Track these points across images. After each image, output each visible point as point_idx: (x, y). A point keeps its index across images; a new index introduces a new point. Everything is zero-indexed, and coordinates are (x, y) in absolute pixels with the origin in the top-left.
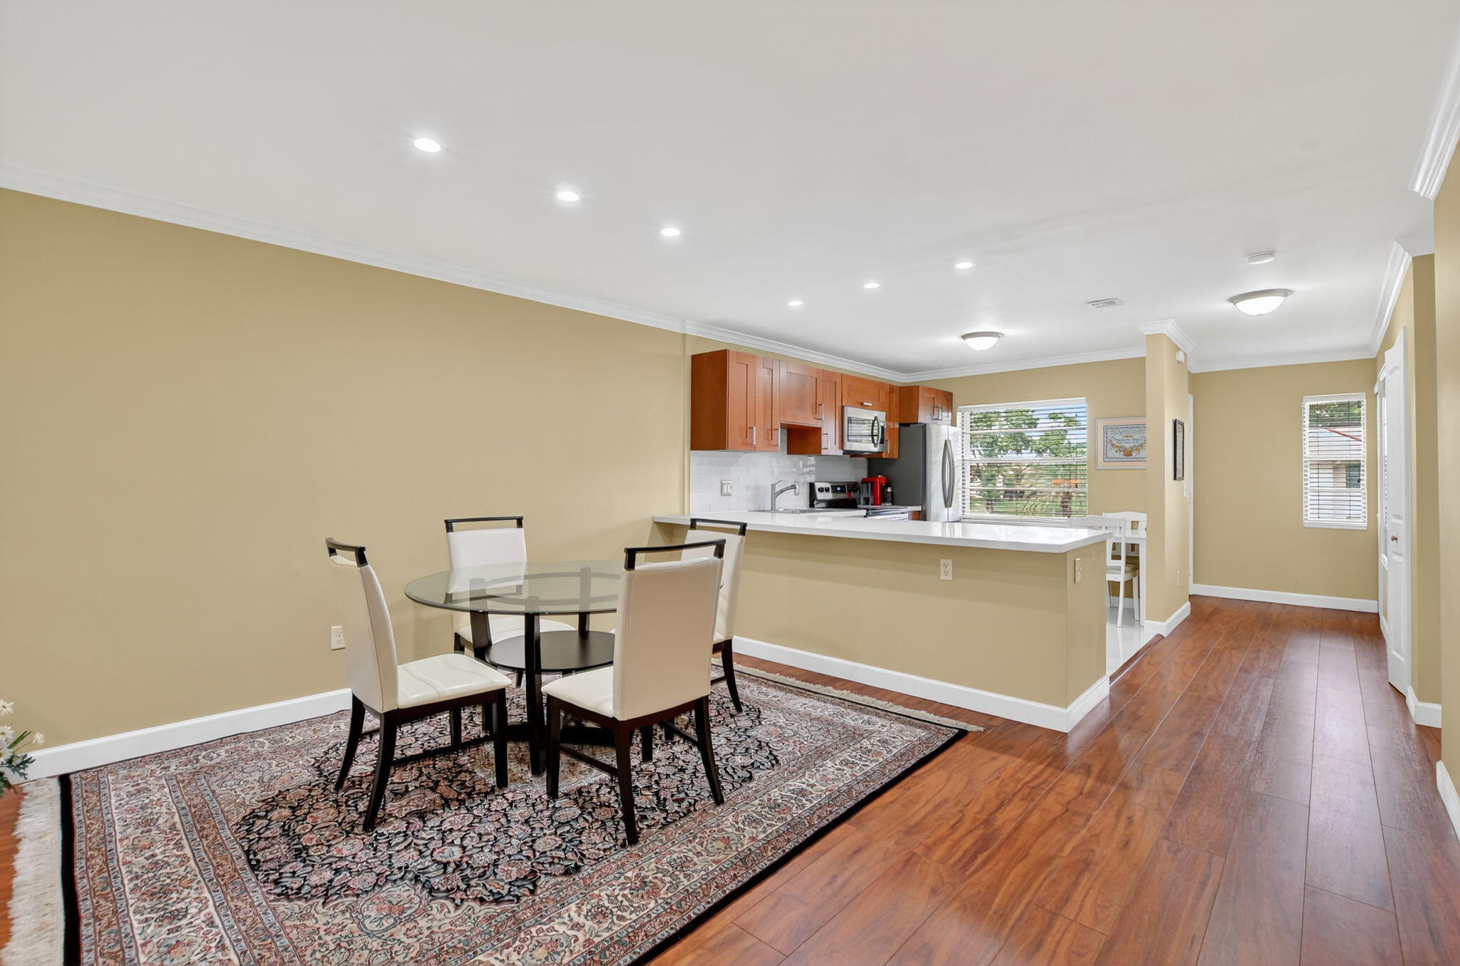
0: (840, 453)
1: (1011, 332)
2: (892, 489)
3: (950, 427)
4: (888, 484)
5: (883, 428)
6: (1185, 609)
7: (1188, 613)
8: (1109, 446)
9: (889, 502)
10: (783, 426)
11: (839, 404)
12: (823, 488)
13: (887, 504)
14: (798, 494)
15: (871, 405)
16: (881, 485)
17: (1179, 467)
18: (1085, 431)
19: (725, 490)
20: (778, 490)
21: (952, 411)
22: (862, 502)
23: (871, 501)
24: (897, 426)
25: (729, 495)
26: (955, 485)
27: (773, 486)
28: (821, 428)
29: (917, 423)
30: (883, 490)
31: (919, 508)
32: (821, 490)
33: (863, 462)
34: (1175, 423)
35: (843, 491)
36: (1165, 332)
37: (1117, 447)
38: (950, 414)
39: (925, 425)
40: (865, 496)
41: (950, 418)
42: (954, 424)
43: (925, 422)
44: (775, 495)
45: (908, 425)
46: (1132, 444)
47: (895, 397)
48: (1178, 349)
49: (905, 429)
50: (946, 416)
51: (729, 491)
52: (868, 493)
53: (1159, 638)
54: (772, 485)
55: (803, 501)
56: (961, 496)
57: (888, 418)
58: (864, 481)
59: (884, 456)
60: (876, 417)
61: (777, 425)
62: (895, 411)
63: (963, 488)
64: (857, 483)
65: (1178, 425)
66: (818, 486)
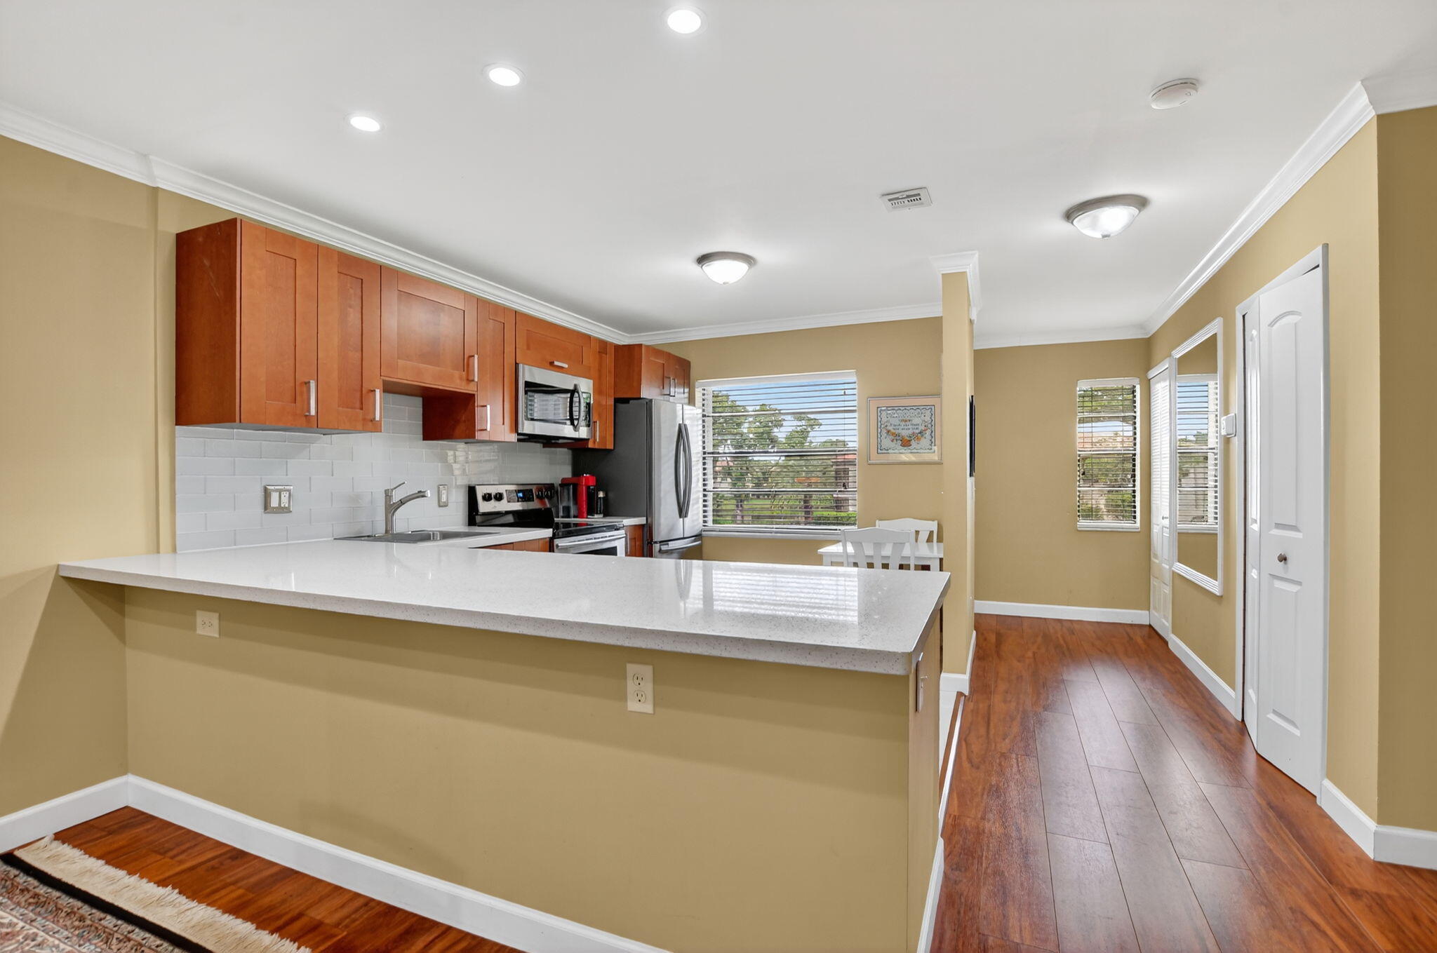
0: (513, 438)
1: (766, 255)
2: (606, 494)
3: (686, 407)
4: (598, 488)
5: (588, 404)
7: (975, 645)
8: (884, 432)
9: (600, 513)
11: (509, 361)
12: (490, 495)
13: (596, 516)
14: (446, 505)
15: (566, 366)
16: (588, 488)
18: (855, 415)
19: (274, 503)
20: (396, 499)
21: (689, 386)
22: (561, 514)
23: (573, 511)
24: (609, 401)
25: (286, 510)
26: (693, 485)
27: (388, 495)
28: (474, 395)
29: (640, 398)
30: (591, 496)
31: (642, 520)
32: (487, 498)
33: (564, 454)
35: (529, 499)
36: (967, 271)
37: (893, 434)
38: (687, 390)
39: (651, 400)
40: (566, 505)
41: (686, 395)
42: (691, 401)
43: (650, 398)
44: (392, 508)
46: (910, 432)
47: (609, 360)
49: (621, 406)
50: (680, 393)
51: (285, 503)
52: (569, 500)
53: (962, 698)
54: (386, 491)
55: (455, 517)
56: (701, 501)
57: (598, 390)
58: (565, 484)
59: (590, 445)
60: (575, 386)
61: (374, 383)
62: (609, 380)
63: (705, 490)
64: (553, 484)
66: (480, 492)
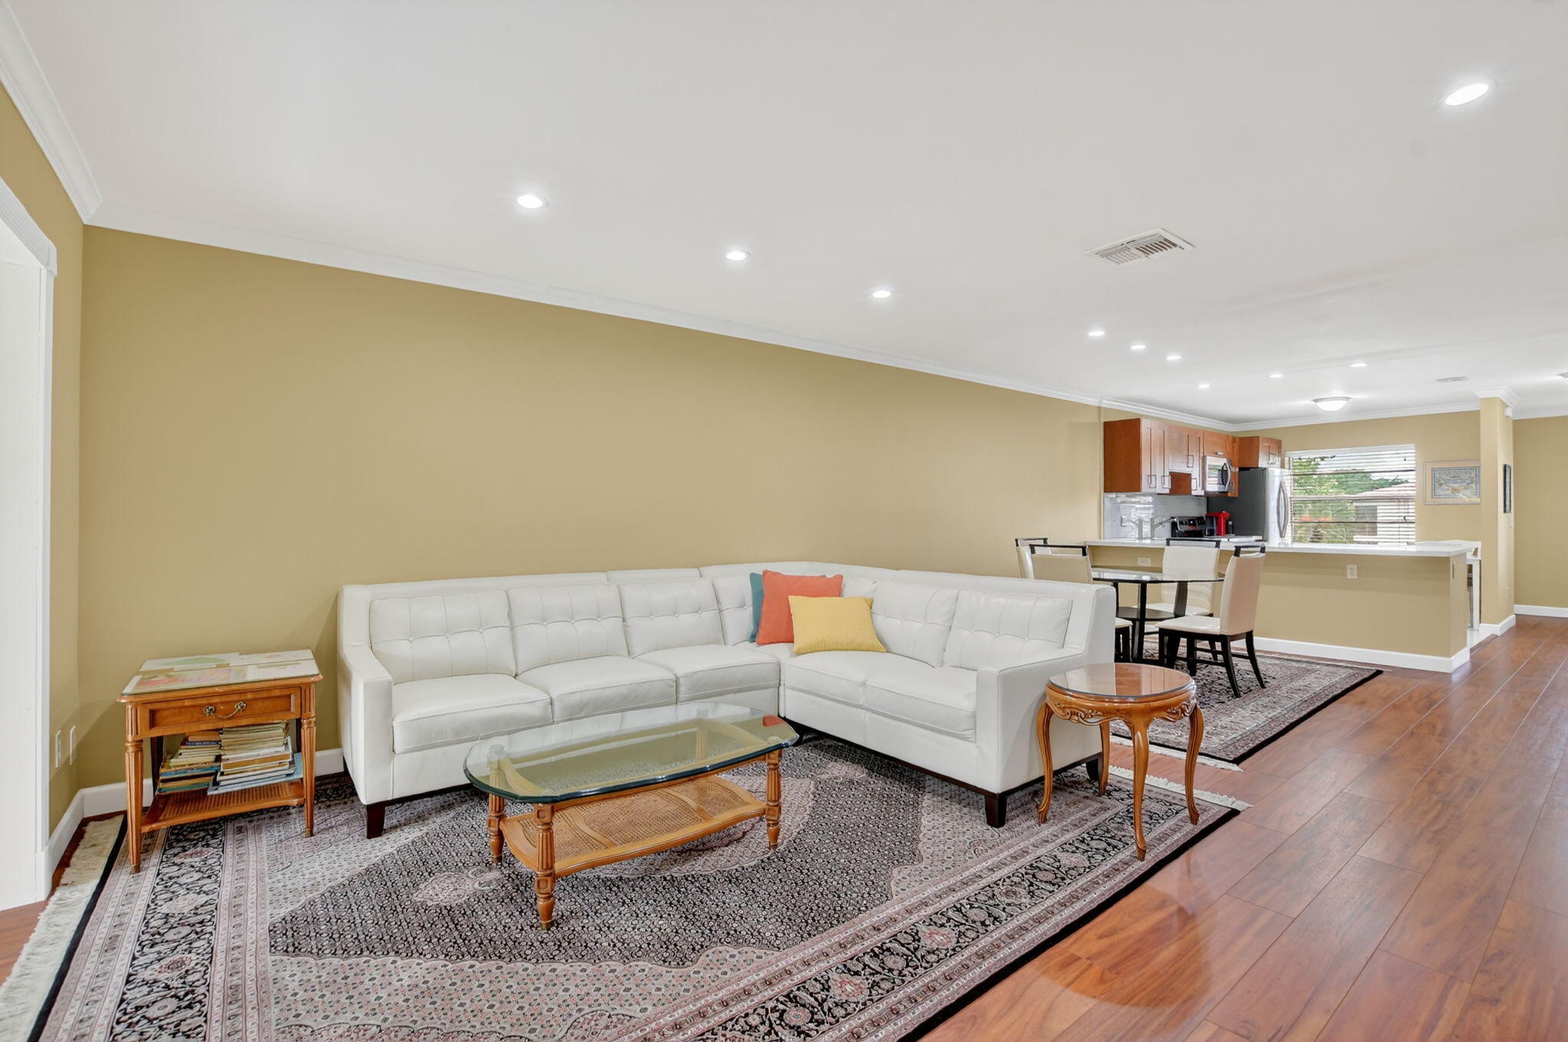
0: (1200, 493)
1: (1360, 396)
3: (1281, 469)
4: (1231, 518)
6: (1510, 621)
7: (1513, 623)
8: (1437, 485)
9: (1232, 533)
10: (1171, 474)
11: (1202, 454)
15: (1221, 454)
17: (1508, 503)
19: (1123, 523)
20: (1157, 523)
21: (1281, 455)
23: (1216, 532)
24: (1237, 470)
25: (1126, 526)
27: (1153, 520)
28: (1191, 474)
29: (1257, 467)
32: (1182, 523)
33: (1203, 500)
34: (1505, 467)
35: (1194, 524)
36: (1498, 396)
38: (1280, 458)
39: (1264, 468)
40: (1210, 528)
41: (1280, 461)
42: (1283, 466)
43: (1264, 466)
44: (1154, 526)
45: (1248, 469)
47: (1236, 445)
48: (1506, 406)
49: (1245, 471)
50: (1277, 460)
52: (1212, 525)
53: (1494, 637)
55: (1168, 532)
57: (1228, 463)
59: (1229, 495)
60: (1221, 462)
61: (1167, 473)
62: (1236, 457)
64: (1202, 517)
65: (1507, 469)
